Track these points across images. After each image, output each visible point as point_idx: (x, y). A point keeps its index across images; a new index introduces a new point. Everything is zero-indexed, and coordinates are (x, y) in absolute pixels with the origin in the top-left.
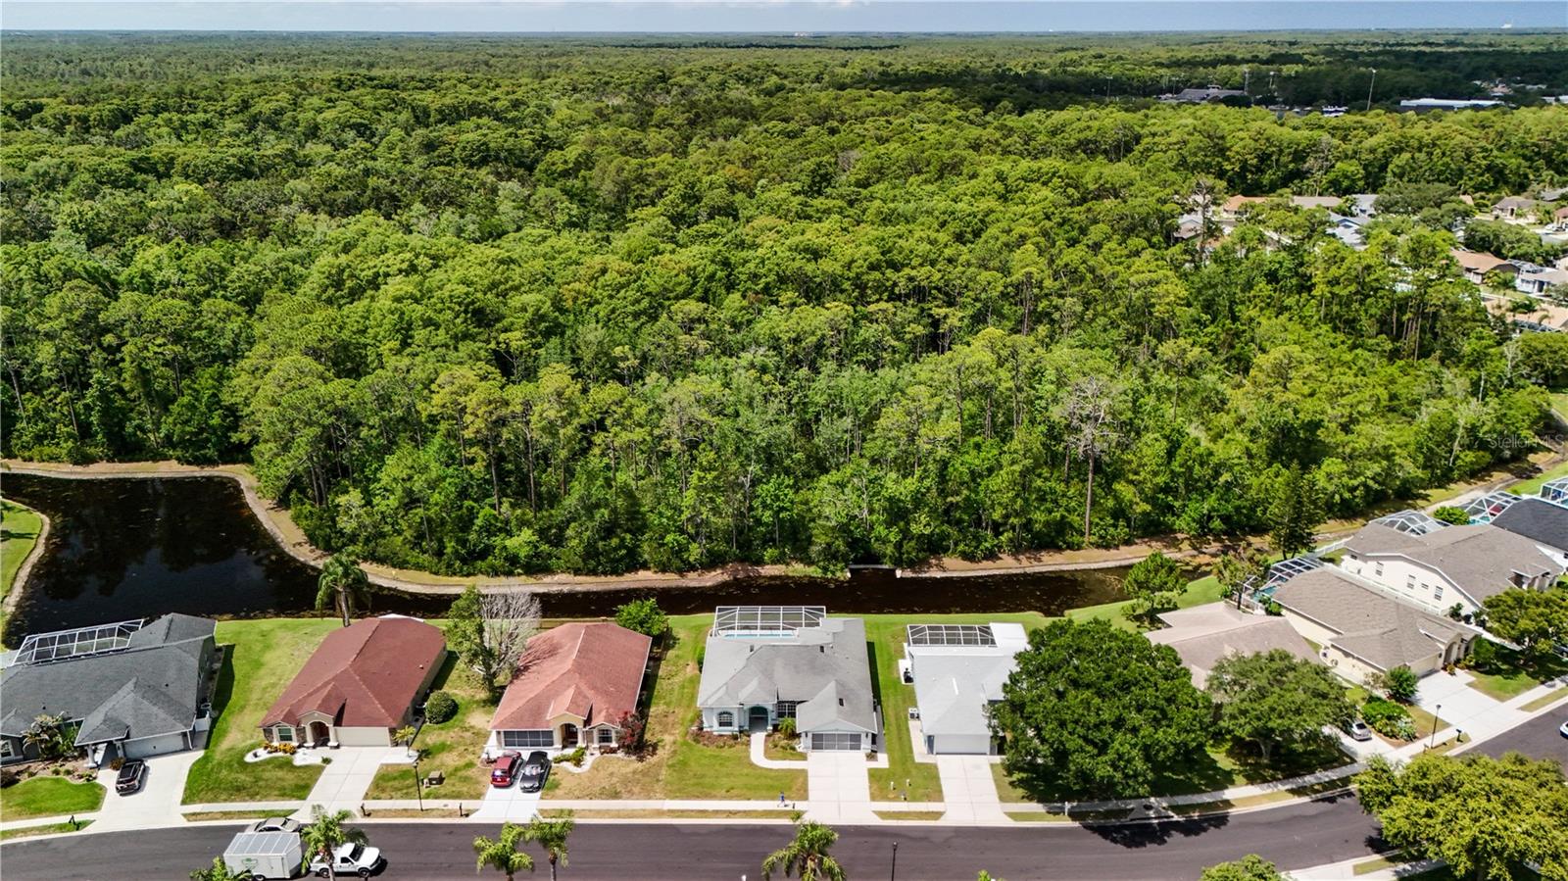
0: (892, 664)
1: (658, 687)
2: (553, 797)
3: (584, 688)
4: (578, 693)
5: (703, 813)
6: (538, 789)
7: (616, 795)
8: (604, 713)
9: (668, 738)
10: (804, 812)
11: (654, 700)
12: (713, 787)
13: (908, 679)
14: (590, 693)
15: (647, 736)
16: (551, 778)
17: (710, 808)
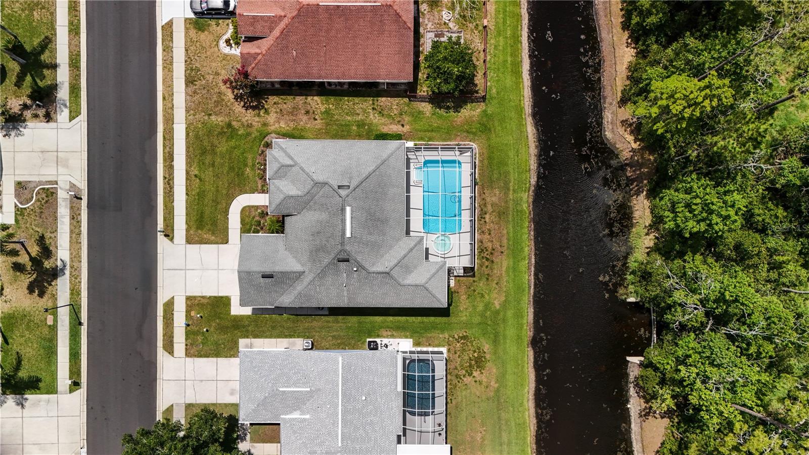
0: (400, 331)
1: (357, 100)
2: (187, 29)
3: (282, 25)
4: (273, 21)
5: (169, 157)
6: (195, 13)
7: (190, 81)
8: (258, 51)
9: (272, 118)
10: (172, 240)
11: (332, 99)
12: (201, 164)
13: (374, 347)
14: (276, 32)
15: (273, 99)
16: (213, 22)
17: (175, 163)
